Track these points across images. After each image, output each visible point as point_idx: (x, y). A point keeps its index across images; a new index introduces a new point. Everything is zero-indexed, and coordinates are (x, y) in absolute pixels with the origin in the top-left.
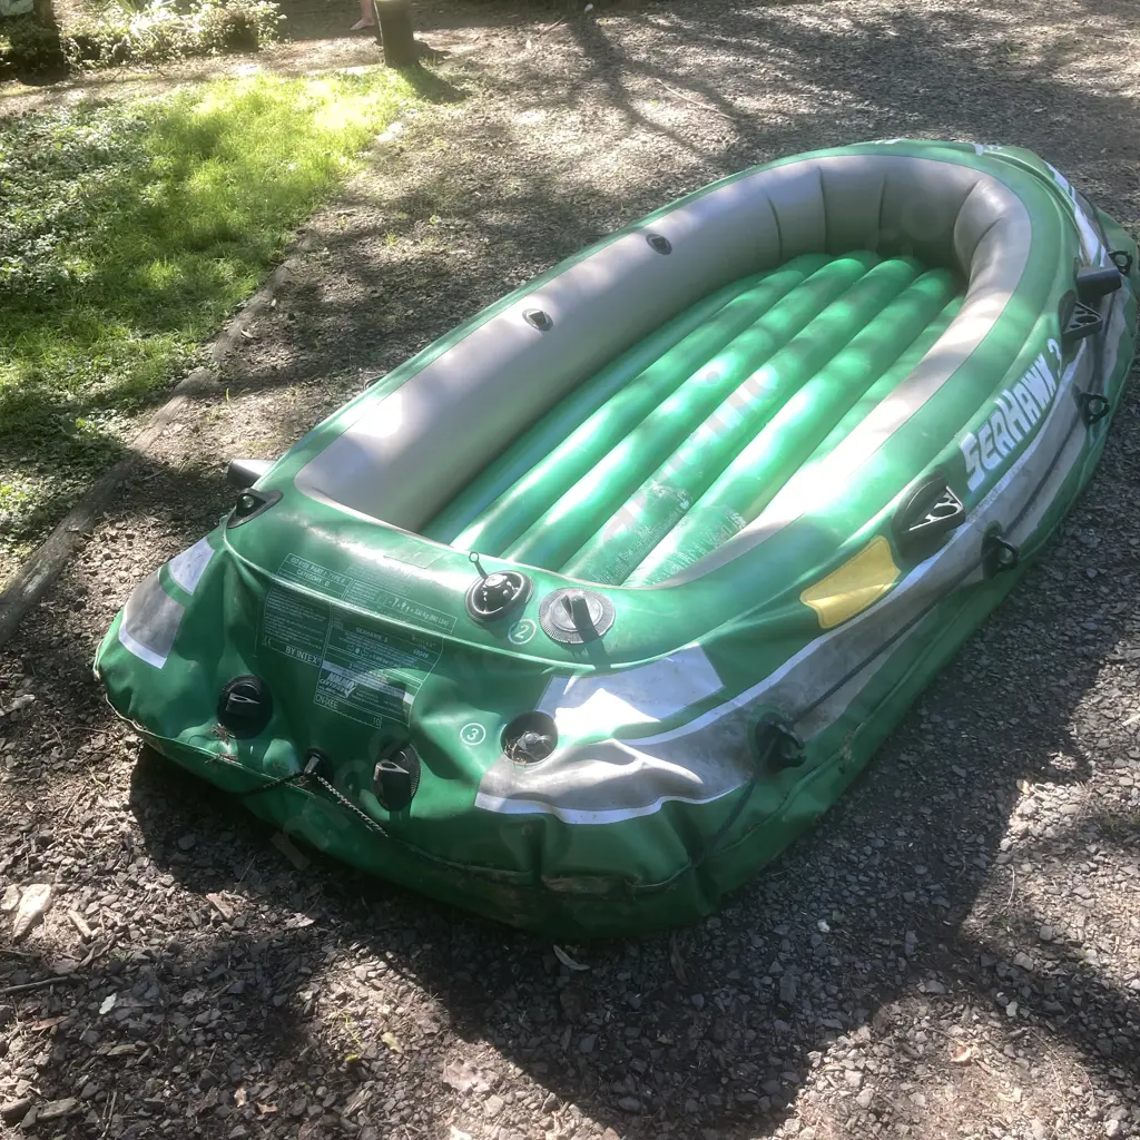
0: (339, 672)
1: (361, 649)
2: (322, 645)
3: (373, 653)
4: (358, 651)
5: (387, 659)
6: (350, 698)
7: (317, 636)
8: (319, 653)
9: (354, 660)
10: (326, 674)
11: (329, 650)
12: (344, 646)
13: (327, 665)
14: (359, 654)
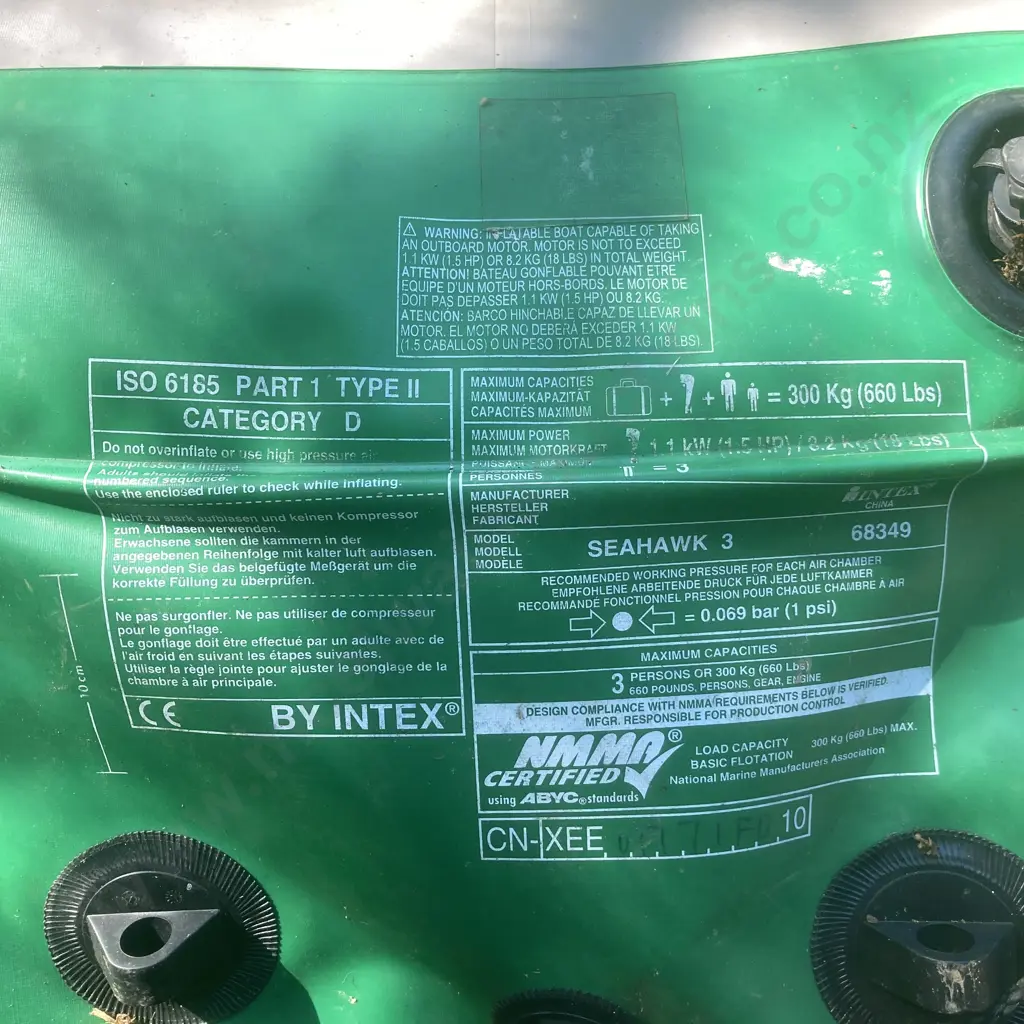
0: (578, 723)
1: (635, 611)
2: (447, 653)
3: (695, 607)
4: (622, 622)
5: (762, 603)
6: (661, 790)
7: (415, 627)
8: (444, 685)
9: (630, 658)
10: (505, 749)
11: (483, 662)
12: (552, 625)
13: (493, 719)
14: (636, 629)
